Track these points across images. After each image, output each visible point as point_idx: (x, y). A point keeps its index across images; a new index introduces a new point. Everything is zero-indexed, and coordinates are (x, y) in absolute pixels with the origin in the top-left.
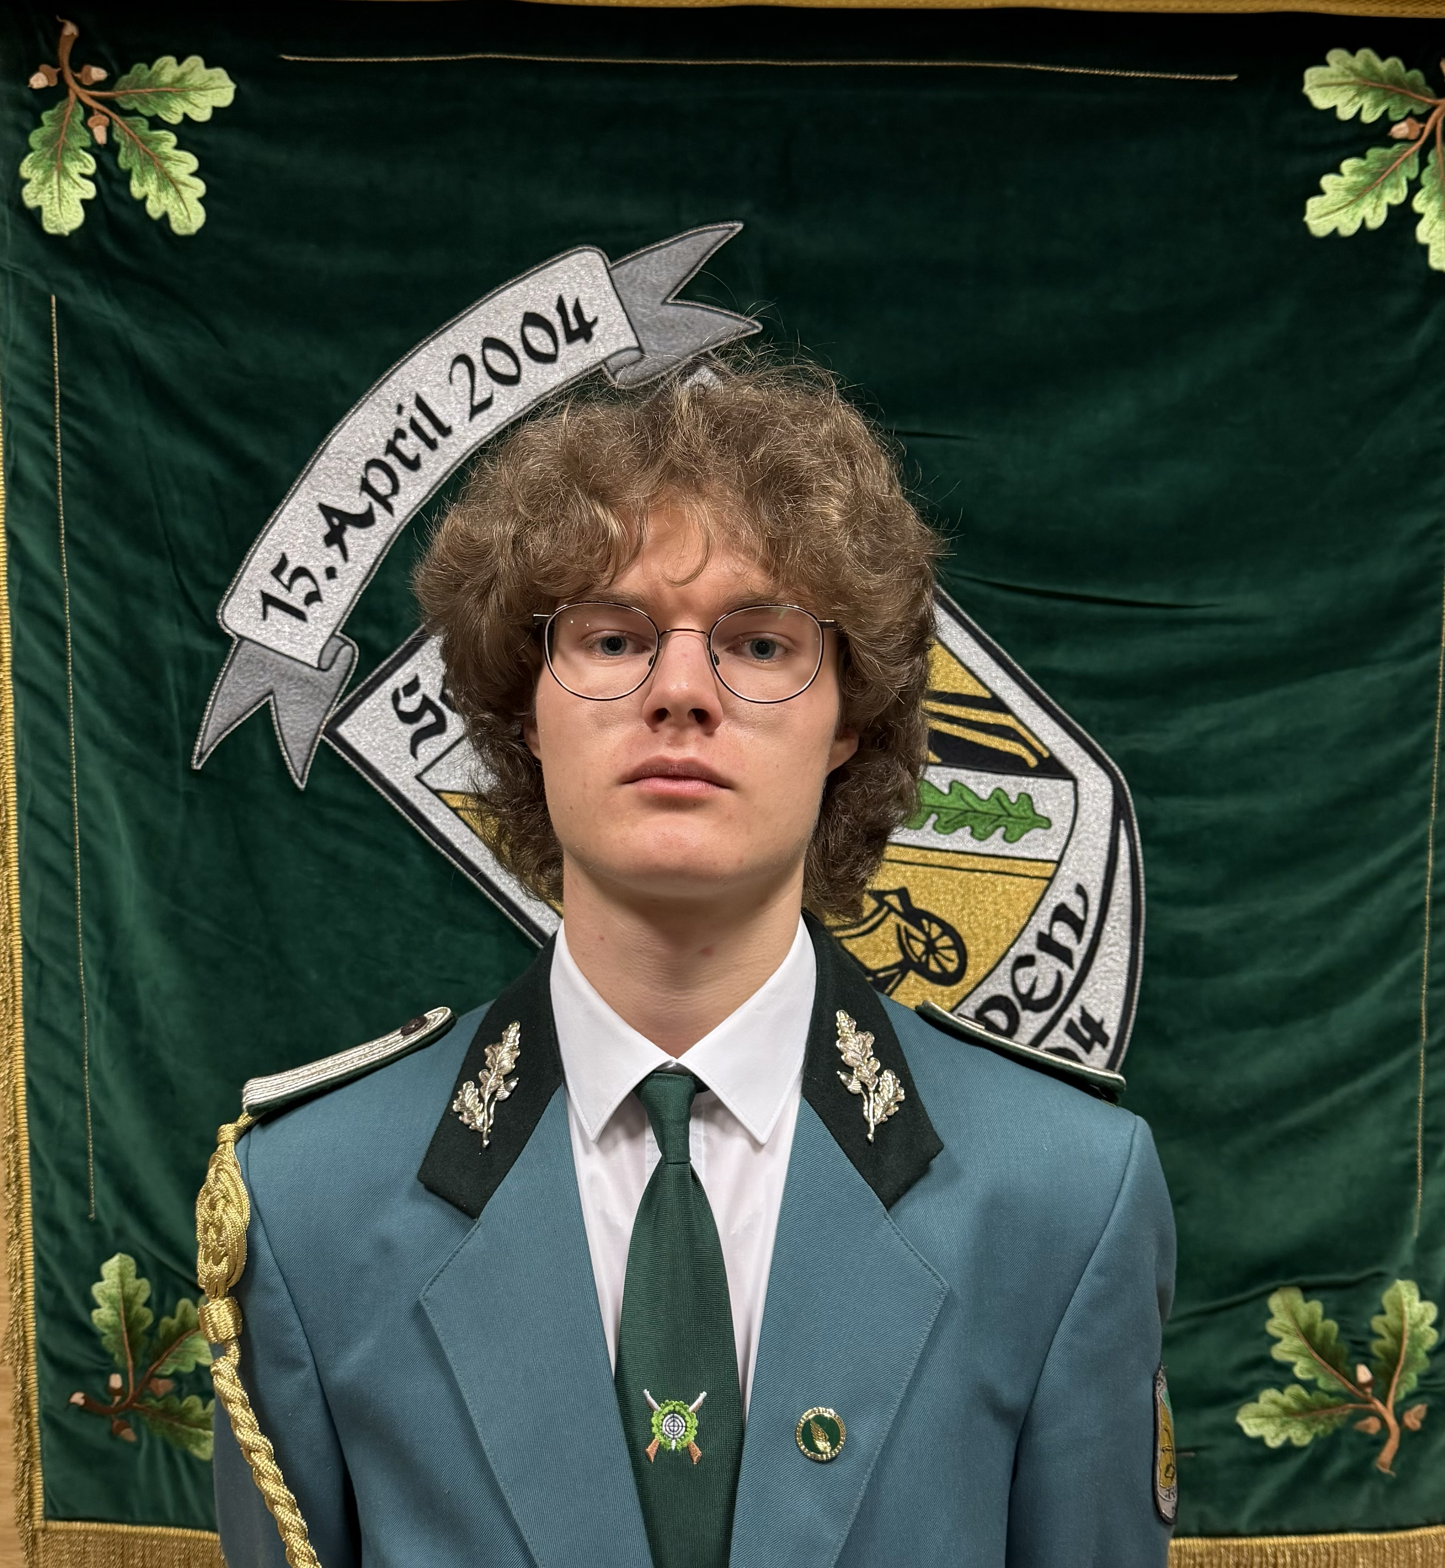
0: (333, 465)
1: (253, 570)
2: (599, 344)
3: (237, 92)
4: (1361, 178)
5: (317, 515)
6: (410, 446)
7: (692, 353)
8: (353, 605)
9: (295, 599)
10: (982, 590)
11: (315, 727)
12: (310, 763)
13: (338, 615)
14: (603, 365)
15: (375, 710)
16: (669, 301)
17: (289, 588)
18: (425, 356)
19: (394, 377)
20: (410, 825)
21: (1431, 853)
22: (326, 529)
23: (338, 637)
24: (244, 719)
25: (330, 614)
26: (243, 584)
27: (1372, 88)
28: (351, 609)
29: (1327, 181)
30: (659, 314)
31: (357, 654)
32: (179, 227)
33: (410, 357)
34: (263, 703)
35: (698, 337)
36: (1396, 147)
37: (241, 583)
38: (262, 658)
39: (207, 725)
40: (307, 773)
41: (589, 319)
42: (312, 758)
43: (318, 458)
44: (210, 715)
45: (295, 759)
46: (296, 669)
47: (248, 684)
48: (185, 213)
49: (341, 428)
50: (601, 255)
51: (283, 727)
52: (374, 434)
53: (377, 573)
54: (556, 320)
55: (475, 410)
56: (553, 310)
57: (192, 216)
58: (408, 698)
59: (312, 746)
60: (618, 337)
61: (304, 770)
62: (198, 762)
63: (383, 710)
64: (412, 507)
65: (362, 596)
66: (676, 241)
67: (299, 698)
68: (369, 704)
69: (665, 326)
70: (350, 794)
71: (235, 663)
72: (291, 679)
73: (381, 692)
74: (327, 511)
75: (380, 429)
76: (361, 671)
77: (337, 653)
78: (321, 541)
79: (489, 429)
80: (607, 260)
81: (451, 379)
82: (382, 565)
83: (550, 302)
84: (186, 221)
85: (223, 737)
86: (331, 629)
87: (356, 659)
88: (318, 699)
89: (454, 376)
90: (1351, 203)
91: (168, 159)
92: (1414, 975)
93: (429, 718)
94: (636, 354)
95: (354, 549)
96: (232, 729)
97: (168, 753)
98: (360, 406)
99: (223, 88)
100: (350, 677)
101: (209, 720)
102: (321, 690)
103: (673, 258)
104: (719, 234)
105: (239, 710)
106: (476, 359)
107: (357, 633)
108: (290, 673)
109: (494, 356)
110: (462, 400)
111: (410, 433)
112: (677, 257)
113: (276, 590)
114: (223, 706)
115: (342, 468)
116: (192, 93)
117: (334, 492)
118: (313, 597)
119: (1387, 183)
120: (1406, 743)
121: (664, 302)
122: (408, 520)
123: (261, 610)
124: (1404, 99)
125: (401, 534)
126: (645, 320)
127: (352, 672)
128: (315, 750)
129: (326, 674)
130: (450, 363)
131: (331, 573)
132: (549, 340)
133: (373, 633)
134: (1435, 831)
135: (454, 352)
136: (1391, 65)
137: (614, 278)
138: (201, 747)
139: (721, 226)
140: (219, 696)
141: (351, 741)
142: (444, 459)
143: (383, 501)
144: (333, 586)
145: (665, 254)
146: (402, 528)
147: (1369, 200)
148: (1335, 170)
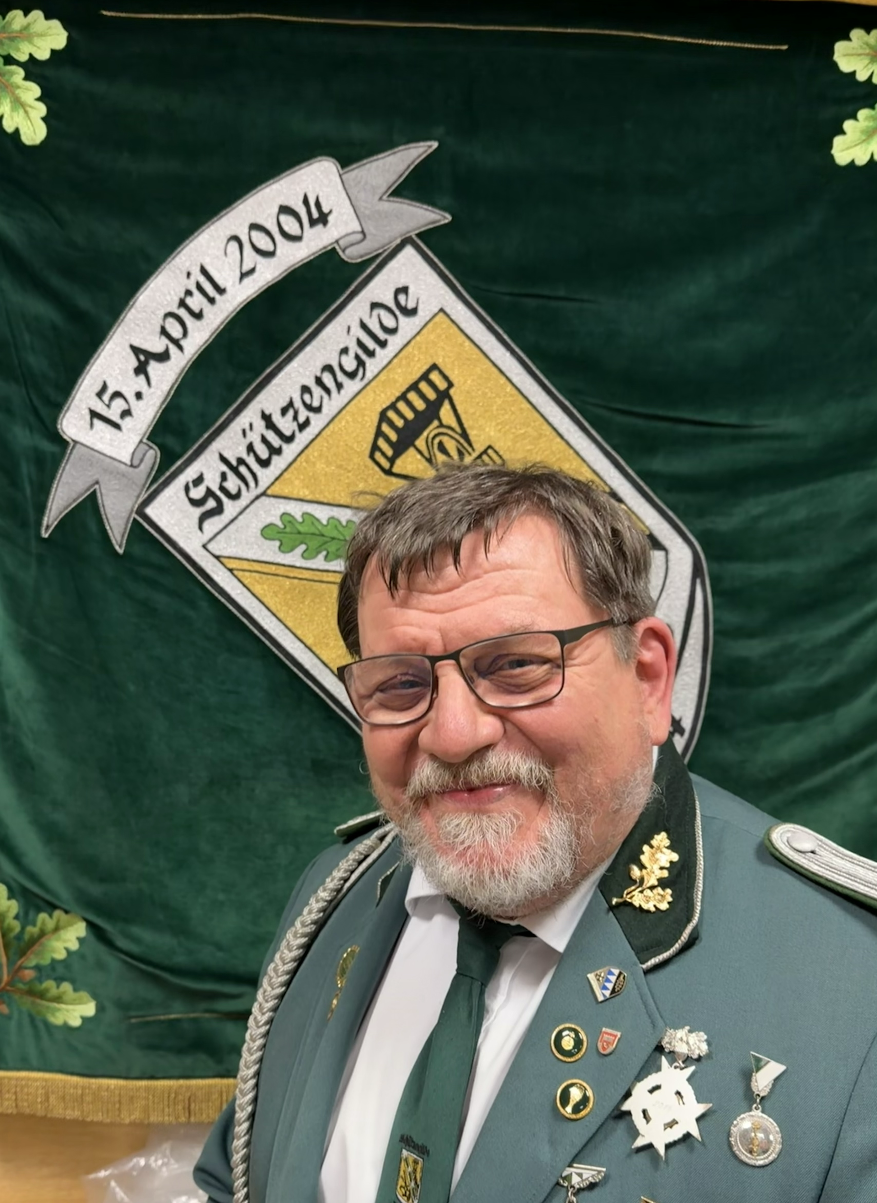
0: (140, 316)
3: (69, 38)
4: (871, 124)
6: (196, 302)
8: (156, 420)
9: (114, 414)
10: (606, 413)
11: (129, 508)
17: (108, 406)
20: (199, 580)
22: (134, 363)
29: (848, 125)
32: (27, 139)
40: (124, 542)
41: (325, 210)
48: (32, 129)
51: (106, 508)
52: (170, 294)
53: (173, 397)
57: (37, 131)
63: (178, 497)
65: (162, 413)
67: (117, 487)
70: (155, 558)
74: (136, 350)
75: (174, 290)
76: (161, 470)
77: (144, 455)
78: (132, 372)
80: (339, 168)
81: (226, 253)
82: (176, 391)
84: (33, 134)
85: (63, 514)
87: (158, 460)
91: (18, 87)
93: (211, 504)
94: (360, 236)
96: (70, 509)
97: (24, 525)
99: (58, 35)
101: (53, 502)
102: (133, 482)
105: (74, 496)
106: (244, 239)
107: (159, 440)
113: (100, 408)
116: (35, 38)
118: (126, 413)
121: (381, 199)
125: (189, 368)
129: (137, 470)
131: (139, 396)
132: (297, 225)
133: (171, 441)
138: (48, 521)
143: (176, 343)
147: (876, 140)
148: (854, 117)
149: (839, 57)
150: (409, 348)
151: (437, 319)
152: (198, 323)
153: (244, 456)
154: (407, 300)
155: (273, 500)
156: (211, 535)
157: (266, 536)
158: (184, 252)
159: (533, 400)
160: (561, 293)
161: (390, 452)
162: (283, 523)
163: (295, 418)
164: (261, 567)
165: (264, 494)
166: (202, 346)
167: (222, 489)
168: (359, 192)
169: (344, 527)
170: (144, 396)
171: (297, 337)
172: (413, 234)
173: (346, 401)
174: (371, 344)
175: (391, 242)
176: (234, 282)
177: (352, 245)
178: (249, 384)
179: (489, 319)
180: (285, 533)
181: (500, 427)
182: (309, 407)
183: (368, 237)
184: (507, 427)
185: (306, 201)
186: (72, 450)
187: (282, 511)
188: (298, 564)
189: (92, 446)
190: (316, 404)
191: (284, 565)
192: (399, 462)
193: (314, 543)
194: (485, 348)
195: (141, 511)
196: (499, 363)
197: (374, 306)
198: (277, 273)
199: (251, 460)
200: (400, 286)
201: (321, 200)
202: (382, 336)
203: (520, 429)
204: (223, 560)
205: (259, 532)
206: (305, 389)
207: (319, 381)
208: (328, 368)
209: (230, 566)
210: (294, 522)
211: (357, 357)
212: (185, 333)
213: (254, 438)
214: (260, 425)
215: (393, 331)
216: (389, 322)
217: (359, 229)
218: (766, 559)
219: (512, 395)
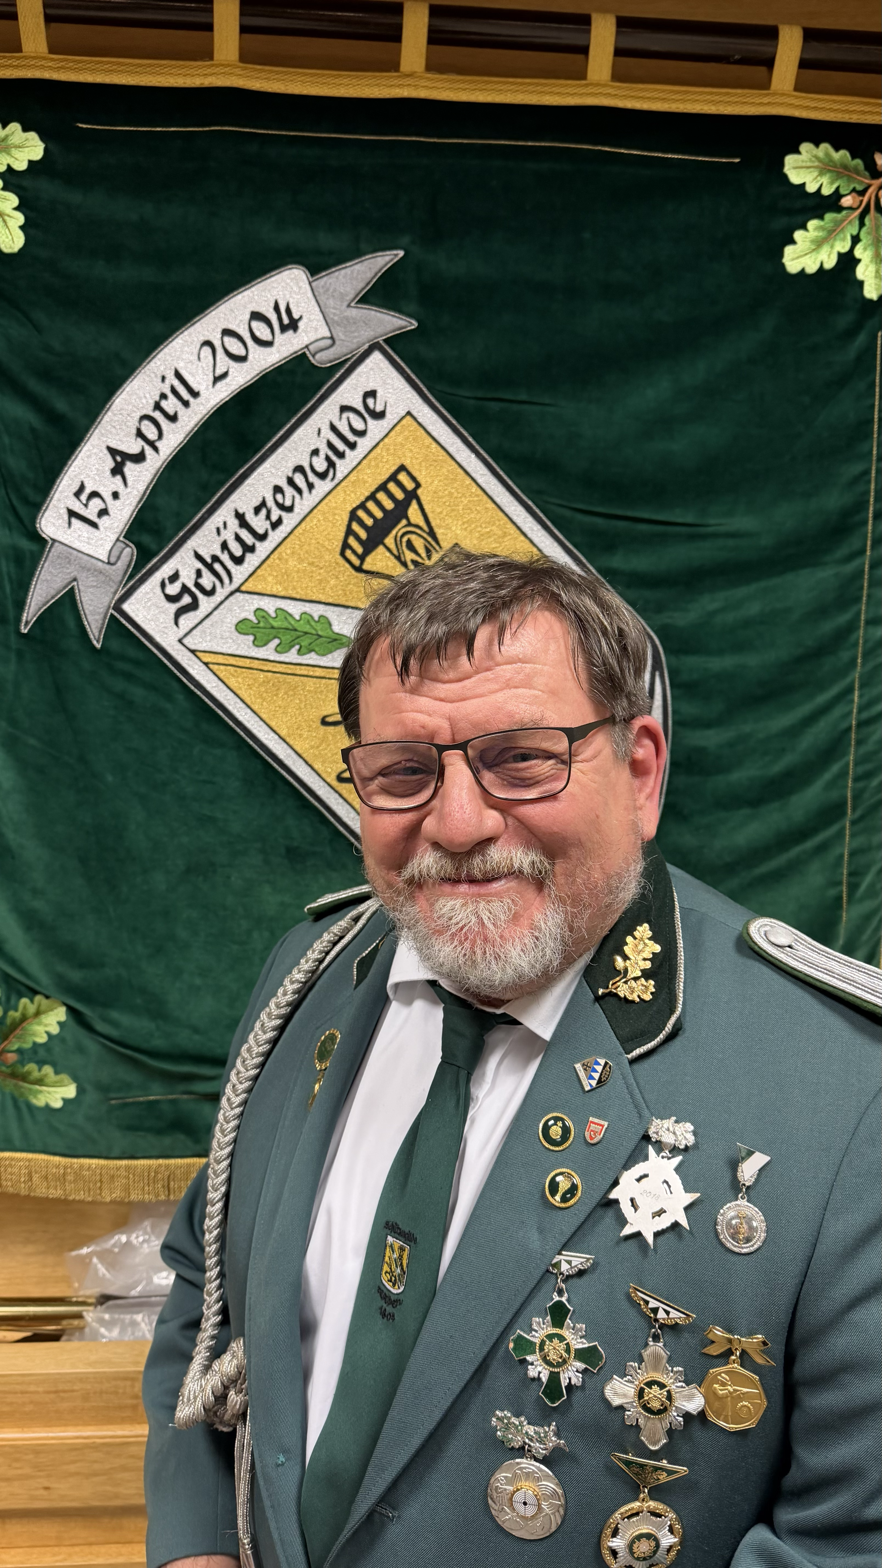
0: (116, 418)
1: (61, 492)
2: (304, 334)
3: (46, 150)
4: (821, 234)
5: (105, 454)
6: (171, 405)
7: (369, 342)
8: (132, 519)
9: (91, 512)
10: (568, 513)
11: (106, 604)
12: (104, 630)
13: (121, 527)
14: (306, 350)
15: (148, 593)
16: (353, 304)
17: (86, 505)
18: (180, 341)
19: (159, 356)
20: (175, 674)
21: (856, 693)
24: (56, 598)
25: (116, 525)
26: (54, 502)
27: (829, 171)
28: (130, 522)
29: (798, 235)
30: (346, 314)
31: (135, 553)
32: (6, 247)
33: (171, 342)
34: (69, 587)
35: (373, 331)
36: (844, 213)
37: (53, 501)
38: (69, 555)
39: (31, 602)
40: (102, 637)
41: (296, 316)
42: (105, 626)
43: (106, 413)
44: (33, 595)
45: (93, 627)
46: (92, 564)
47: (59, 573)
48: (10, 237)
50: (304, 272)
51: (84, 604)
52: (145, 397)
53: (149, 496)
55: (217, 379)
56: (272, 310)
57: (15, 239)
58: (172, 586)
59: (105, 617)
60: (316, 329)
61: (100, 634)
62: (25, 628)
63: (154, 593)
64: (172, 449)
65: (138, 512)
66: (356, 263)
67: (95, 584)
69: (348, 322)
70: (132, 652)
71: (50, 558)
72: (89, 570)
73: (152, 581)
74: (113, 452)
76: (138, 567)
77: (121, 552)
78: (108, 473)
79: (226, 394)
80: (309, 275)
81: (199, 358)
82: (152, 490)
83: (268, 305)
84: (11, 242)
85: (42, 610)
87: (135, 557)
88: (109, 585)
89: (202, 356)
90: (814, 250)
92: (844, 773)
93: (186, 600)
94: (329, 342)
95: (132, 479)
97: (3, 621)
98: (136, 377)
99: (36, 146)
100: (131, 570)
101: (32, 598)
103: (355, 275)
104: (387, 258)
105: (53, 592)
106: (217, 343)
107: (135, 538)
108: (88, 566)
109: (229, 342)
110: (207, 373)
111: (171, 396)
112: (358, 274)
113: (78, 507)
114: (41, 589)
115: (123, 421)
116: (13, 149)
117: (117, 437)
118: (103, 512)
119: (837, 237)
120: (843, 619)
121: (349, 306)
122: (170, 458)
123: (67, 521)
124: (850, 179)
125: (165, 468)
126: (336, 318)
127: (132, 566)
128: (107, 621)
129: (114, 567)
130: (198, 346)
131: (116, 495)
132: (268, 331)
133: (147, 539)
134: (860, 678)
135: (202, 339)
136: (842, 155)
137: (314, 288)
138: (27, 617)
139: (388, 253)
140: (39, 582)
141: (132, 615)
142: (195, 415)
143: (152, 444)
145: (349, 272)
146: (166, 464)
147: (825, 249)
148: (804, 227)
149: (789, 169)
150: (378, 450)
151: (404, 422)
152: (173, 425)
153: (218, 553)
154: (375, 403)
155: (247, 596)
156: (187, 630)
157: (240, 630)
159: (498, 500)
160: (523, 397)
161: (360, 550)
162: (257, 618)
163: (268, 517)
164: (236, 661)
165: (238, 590)
166: (177, 447)
167: (197, 585)
168: (327, 299)
169: (316, 622)
170: (121, 496)
171: (269, 439)
172: (380, 340)
173: (317, 500)
174: (340, 446)
176: (208, 386)
177: (322, 350)
178: (222, 484)
179: (454, 422)
180: (259, 628)
181: (466, 526)
182: (281, 507)
183: (337, 343)
184: (473, 526)
185: (277, 308)
186: (50, 548)
187: (256, 606)
188: (272, 658)
189: (70, 544)
190: (288, 503)
191: (257, 659)
192: (369, 559)
193: (287, 637)
194: (451, 450)
195: (118, 607)
196: (464, 464)
197: (344, 409)
198: (249, 378)
199: (225, 558)
200: (369, 390)
201: (291, 306)
202: (351, 438)
203: (486, 528)
204: (198, 654)
205: (233, 629)
206: (278, 489)
207: (291, 482)
208: (299, 469)
209: (206, 660)
210: (267, 617)
211: (328, 458)
214: (233, 524)
215: (362, 434)
216: (359, 425)
217: (328, 334)
219: (477, 496)
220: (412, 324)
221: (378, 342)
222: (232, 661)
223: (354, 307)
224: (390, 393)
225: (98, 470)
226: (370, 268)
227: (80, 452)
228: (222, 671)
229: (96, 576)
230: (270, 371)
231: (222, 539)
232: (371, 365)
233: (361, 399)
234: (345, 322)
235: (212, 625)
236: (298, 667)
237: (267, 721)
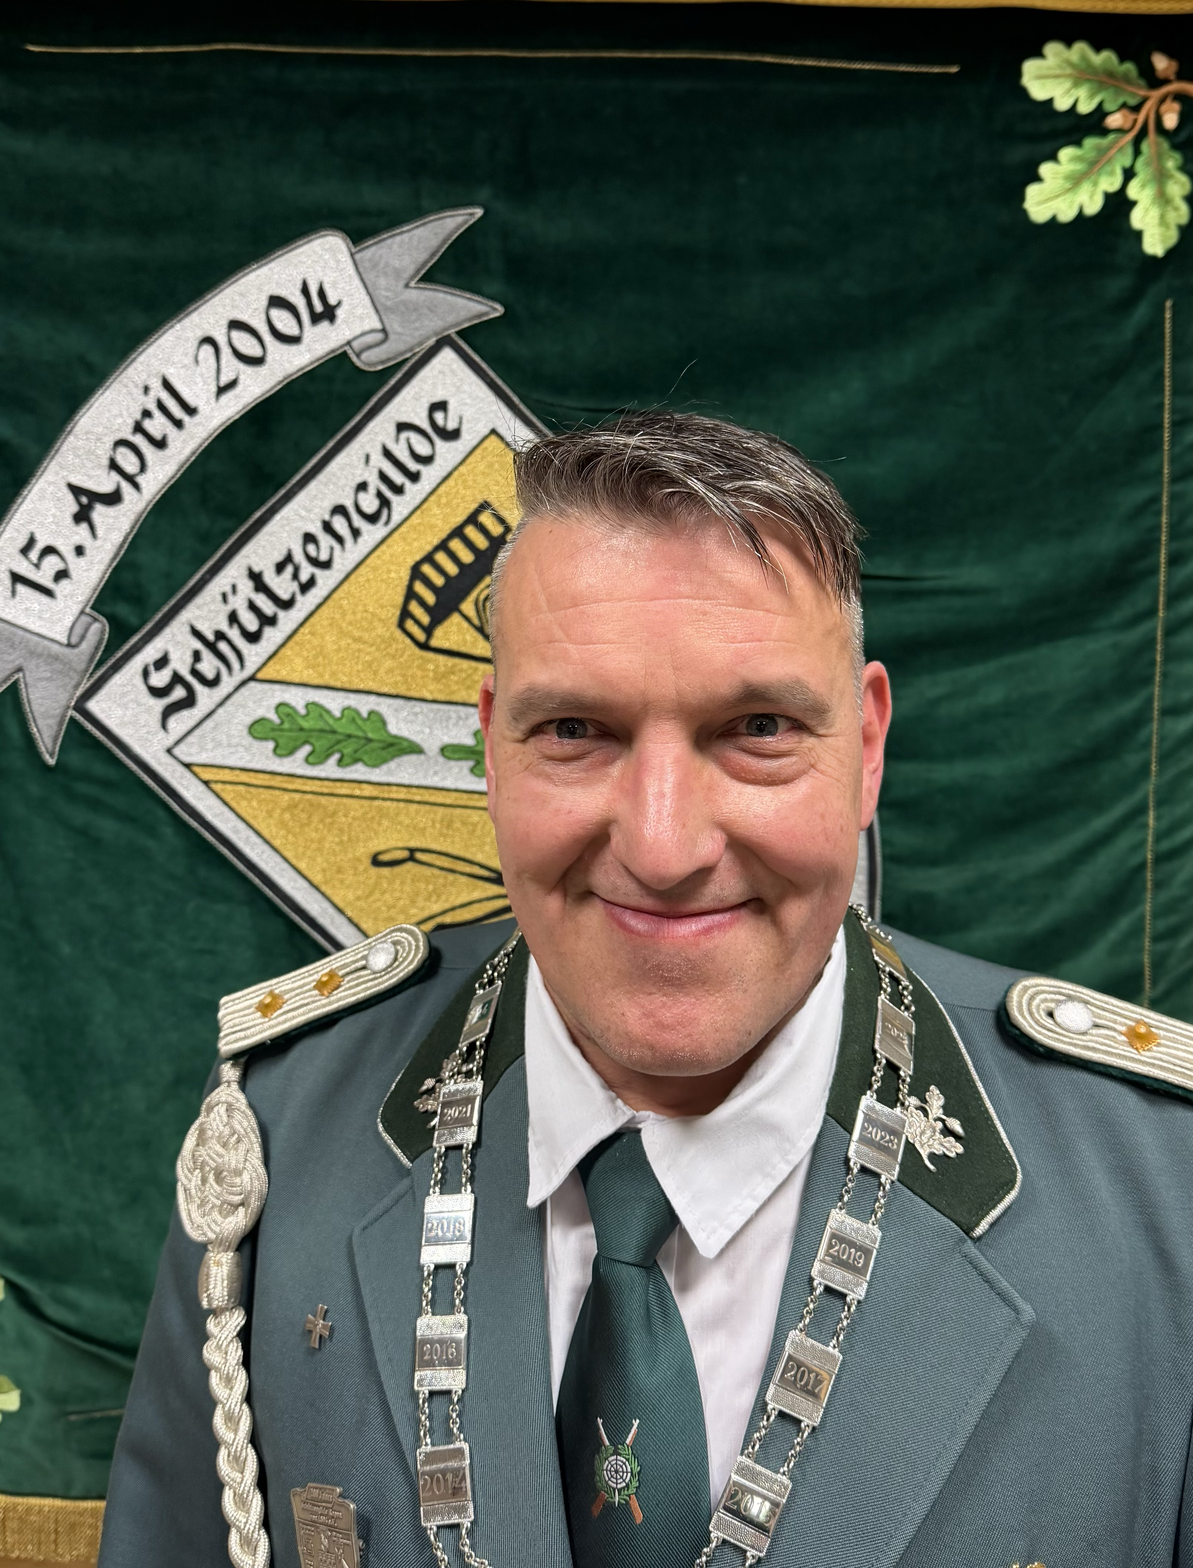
4: (1078, 167)
6: (157, 425)
8: (103, 583)
9: (44, 577)
11: (64, 702)
12: (60, 739)
16: (413, 284)
17: (37, 566)
20: (163, 801)
21: (1151, 814)
22: (74, 508)
23: (88, 614)
27: (1088, 80)
29: (1046, 169)
30: (403, 297)
36: (1111, 137)
40: (57, 749)
41: (332, 301)
46: (44, 648)
49: (89, 409)
52: (121, 415)
53: (127, 550)
54: (300, 302)
55: (222, 390)
60: (361, 319)
63: (133, 685)
64: (160, 486)
65: (112, 573)
67: (49, 675)
68: (118, 679)
70: (100, 769)
72: (40, 655)
74: (76, 491)
76: (110, 649)
77: (87, 630)
78: (69, 520)
82: (131, 543)
86: (79, 607)
87: (107, 636)
89: (200, 358)
90: (1069, 190)
92: (1137, 930)
93: (179, 693)
94: (379, 336)
100: (100, 654)
102: (70, 668)
103: (415, 243)
104: (460, 219)
106: (222, 340)
107: (107, 609)
108: (39, 650)
111: (157, 413)
113: (24, 568)
118: (62, 575)
119: (1102, 171)
120: (1126, 708)
121: (407, 286)
124: (1118, 91)
125: (149, 512)
126: (389, 303)
127: (102, 648)
129: (76, 651)
130: (196, 343)
131: (80, 551)
133: (123, 610)
134: (1156, 792)
135: (200, 334)
136: (1105, 58)
137: (358, 262)
143: (131, 479)
144: (83, 564)
145: (407, 240)
147: (1085, 189)
148: (1054, 158)
149: (1029, 80)
150: (451, 482)
151: (487, 443)
152: (160, 453)
153: (224, 627)
154: (446, 418)
155: (267, 686)
158: (141, 359)
161: (425, 619)
162: (279, 717)
163: (295, 576)
165: (252, 678)
166: (166, 484)
167: (195, 673)
168: (377, 277)
169: (364, 720)
171: (297, 470)
172: (452, 332)
173: (366, 551)
174: (398, 478)
175: (420, 344)
177: (369, 347)
178: (231, 532)
180: (282, 730)
182: (315, 562)
183: (392, 337)
185: (305, 291)
187: (277, 701)
188: (300, 771)
190: (324, 557)
191: (280, 774)
192: (439, 632)
193: (322, 743)
195: (80, 707)
197: (402, 427)
198: (267, 386)
199: (234, 634)
200: (437, 399)
202: (413, 466)
204: (197, 769)
206: (309, 538)
207: (328, 527)
208: (340, 510)
210: (294, 714)
211: (380, 495)
212: (143, 468)
213: (239, 603)
214: (246, 587)
215: (427, 460)
216: (423, 448)
217: (378, 326)
218: (949, 757)
220: (495, 309)
221: (449, 336)
222: (244, 777)
223: (415, 288)
224: (466, 404)
225: (54, 516)
226: (436, 234)
227: (29, 492)
228: (228, 793)
229: (49, 664)
230: (297, 378)
231: (228, 608)
232: (439, 367)
233: (424, 414)
234: (403, 308)
235: (215, 728)
236: (338, 784)
237: (294, 861)
